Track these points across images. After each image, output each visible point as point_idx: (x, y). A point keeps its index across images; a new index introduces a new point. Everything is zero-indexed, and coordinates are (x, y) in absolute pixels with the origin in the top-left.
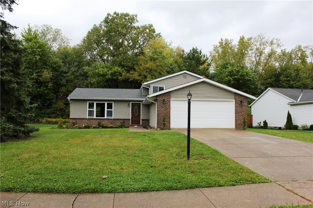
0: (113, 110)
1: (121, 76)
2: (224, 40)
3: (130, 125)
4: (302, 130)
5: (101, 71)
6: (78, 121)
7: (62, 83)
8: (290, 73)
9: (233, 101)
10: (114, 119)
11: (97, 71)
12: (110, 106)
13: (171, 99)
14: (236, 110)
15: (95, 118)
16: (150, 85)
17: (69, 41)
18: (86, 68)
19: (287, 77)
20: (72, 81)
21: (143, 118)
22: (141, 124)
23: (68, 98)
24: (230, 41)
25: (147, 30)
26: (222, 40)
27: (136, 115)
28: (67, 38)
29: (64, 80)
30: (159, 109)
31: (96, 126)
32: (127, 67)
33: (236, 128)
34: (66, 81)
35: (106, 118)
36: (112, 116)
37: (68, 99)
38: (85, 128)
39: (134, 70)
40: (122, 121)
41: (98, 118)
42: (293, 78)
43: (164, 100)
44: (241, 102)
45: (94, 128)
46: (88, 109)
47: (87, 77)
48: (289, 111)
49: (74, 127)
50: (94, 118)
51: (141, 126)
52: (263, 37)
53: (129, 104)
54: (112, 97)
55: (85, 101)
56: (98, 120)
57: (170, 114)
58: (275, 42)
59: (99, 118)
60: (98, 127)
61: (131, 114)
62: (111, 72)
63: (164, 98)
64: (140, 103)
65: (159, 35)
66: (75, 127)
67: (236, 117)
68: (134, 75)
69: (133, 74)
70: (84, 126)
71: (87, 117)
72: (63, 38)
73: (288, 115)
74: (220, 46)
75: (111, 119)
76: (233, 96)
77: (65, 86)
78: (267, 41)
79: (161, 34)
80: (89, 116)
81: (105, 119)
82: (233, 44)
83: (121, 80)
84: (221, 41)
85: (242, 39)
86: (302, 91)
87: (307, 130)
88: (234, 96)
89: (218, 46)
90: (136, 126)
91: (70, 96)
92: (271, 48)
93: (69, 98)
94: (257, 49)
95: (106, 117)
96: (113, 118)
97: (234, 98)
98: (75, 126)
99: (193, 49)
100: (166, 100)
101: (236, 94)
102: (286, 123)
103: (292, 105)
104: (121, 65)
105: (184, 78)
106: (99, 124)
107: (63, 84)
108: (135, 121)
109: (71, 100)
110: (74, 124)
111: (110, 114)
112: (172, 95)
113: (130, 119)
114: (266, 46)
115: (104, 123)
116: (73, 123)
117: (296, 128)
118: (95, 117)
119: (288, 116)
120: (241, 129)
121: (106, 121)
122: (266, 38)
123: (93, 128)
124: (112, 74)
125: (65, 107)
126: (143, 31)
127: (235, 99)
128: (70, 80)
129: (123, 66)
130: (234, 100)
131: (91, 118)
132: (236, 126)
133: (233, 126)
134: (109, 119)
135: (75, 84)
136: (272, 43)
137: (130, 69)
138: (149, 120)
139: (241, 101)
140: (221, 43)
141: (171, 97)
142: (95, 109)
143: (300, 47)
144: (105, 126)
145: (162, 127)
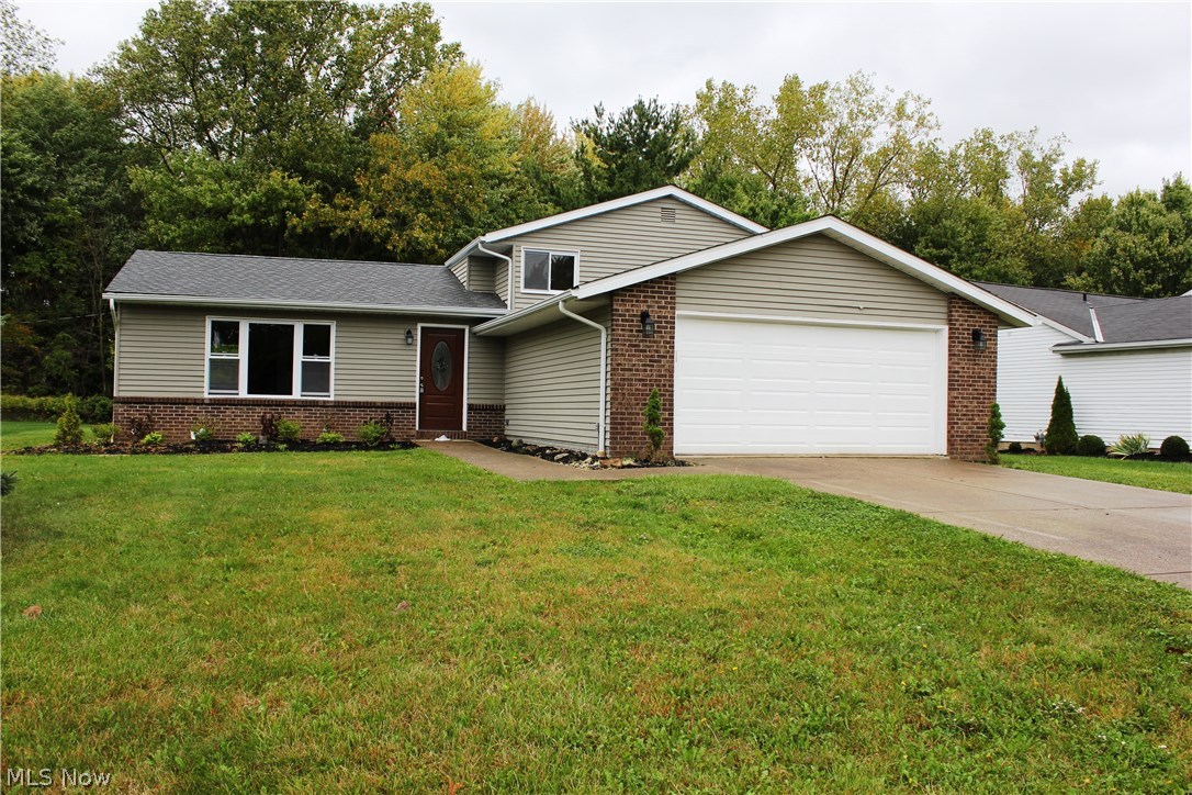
0: (332, 359)
1: (300, 216)
2: (718, 84)
3: (414, 433)
4: (1127, 458)
5: (205, 192)
6: (159, 411)
7: (25, 239)
8: (952, 229)
9: (937, 331)
10: (339, 405)
11: (188, 190)
12: (317, 342)
13: (677, 312)
14: (951, 372)
15: (246, 400)
16: (514, 244)
17: (56, 48)
18: (139, 176)
19: (939, 246)
20: (71, 229)
21: (473, 402)
22: (465, 428)
23: (104, 296)
24: (740, 94)
25: (409, 30)
26: (709, 86)
27: (441, 385)
28: (43, 34)
29: (35, 224)
30: (620, 360)
31: (257, 441)
32: (325, 177)
33: (950, 452)
34: (41, 230)
35: (300, 398)
36: (328, 391)
37: (108, 301)
38: (204, 451)
39: (352, 189)
40: (381, 414)
41: (261, 400)
42: (963, 249)
43: (644, 316)
44: (976, 336)
45: (249, 447)
46: (208, 355)
47: (141, 214)
48: (1060, 379)
49: (144, 441)
50: (242, 400)
51: (464, 436)
52: (868, 87)
53: (409, 334)
54: (328, 297)
55: (195, 312)
56: (258, 409)
57: (672, 386)
58: (910, 109)
59: (265, 400)
60: (265, 441)
61: (421, 382)
62: (254, 199)
63: (644, 308)
64: (464, 330)
65: (454, 51)
66: (149, 443)
67: (951, 405)
68: (353, 214)
69: (346, 208)
70: (193, 438)
71: (206, 396)
72: (22, 31)
73: (1057, 393)
74: (700, 110)
75: (325, 405)
76: (941, 308)
77: (42, 249)
78: (881, 104)
79: (461, 49)
80: (211, 388)
81: (295, 403)
82: (755, 103)
83: (299, 230)
84: (705, 90)
85: (791, 87)
86: (1085, 299)
87: (1150, 456)
88: (945, 310)
89: (691, 111)
90: (443, 438)
91: (111, 286)
92: (894, 130)
93: (111, 297)
94: (840, 132)
95: (297, 393)
96: (332, 399)
97: (945, 316)
98: (148, 437)
99: (640, 108)
100: (654, 317)
101: (953, 298)
102: (1051, 426)
103: (1067, 355)
104: (295, 166)
105: (663, 219)
106: (269, 428)
107: (29, 242)
108: (440, 410)
109: (122, 305)
110: (142, 429)
111: (317, 377)
112: (682, 291)
113: (413, 406)
114: (874, 124)
115: (293, 423)
116: (133, 421)
117: (1094, 448)
118: (243, 392)
119: (1056, 399)
120: (970, 457)
121: (301, 414)
122: (879, 92)
123: (240, 450)
124: (253, 207)
125: (39, 345)
126: (389, 29)
127: (950, 322)
128: (65, 227)
129: (306, 176)
130: (947, 327)
131: (223, 400)
132: (950, 442)
133: (939, 446)
134: (314, 404)
135: (85, 243)
136: (900, 112)
137: (335, 186)
138: (503, 408)
139: (974, 331)
140: (704, 99)
141: (678, 300)
142: (243, 354)
143: (988, 134)
144: (299, 436)
145: (644, 453)
